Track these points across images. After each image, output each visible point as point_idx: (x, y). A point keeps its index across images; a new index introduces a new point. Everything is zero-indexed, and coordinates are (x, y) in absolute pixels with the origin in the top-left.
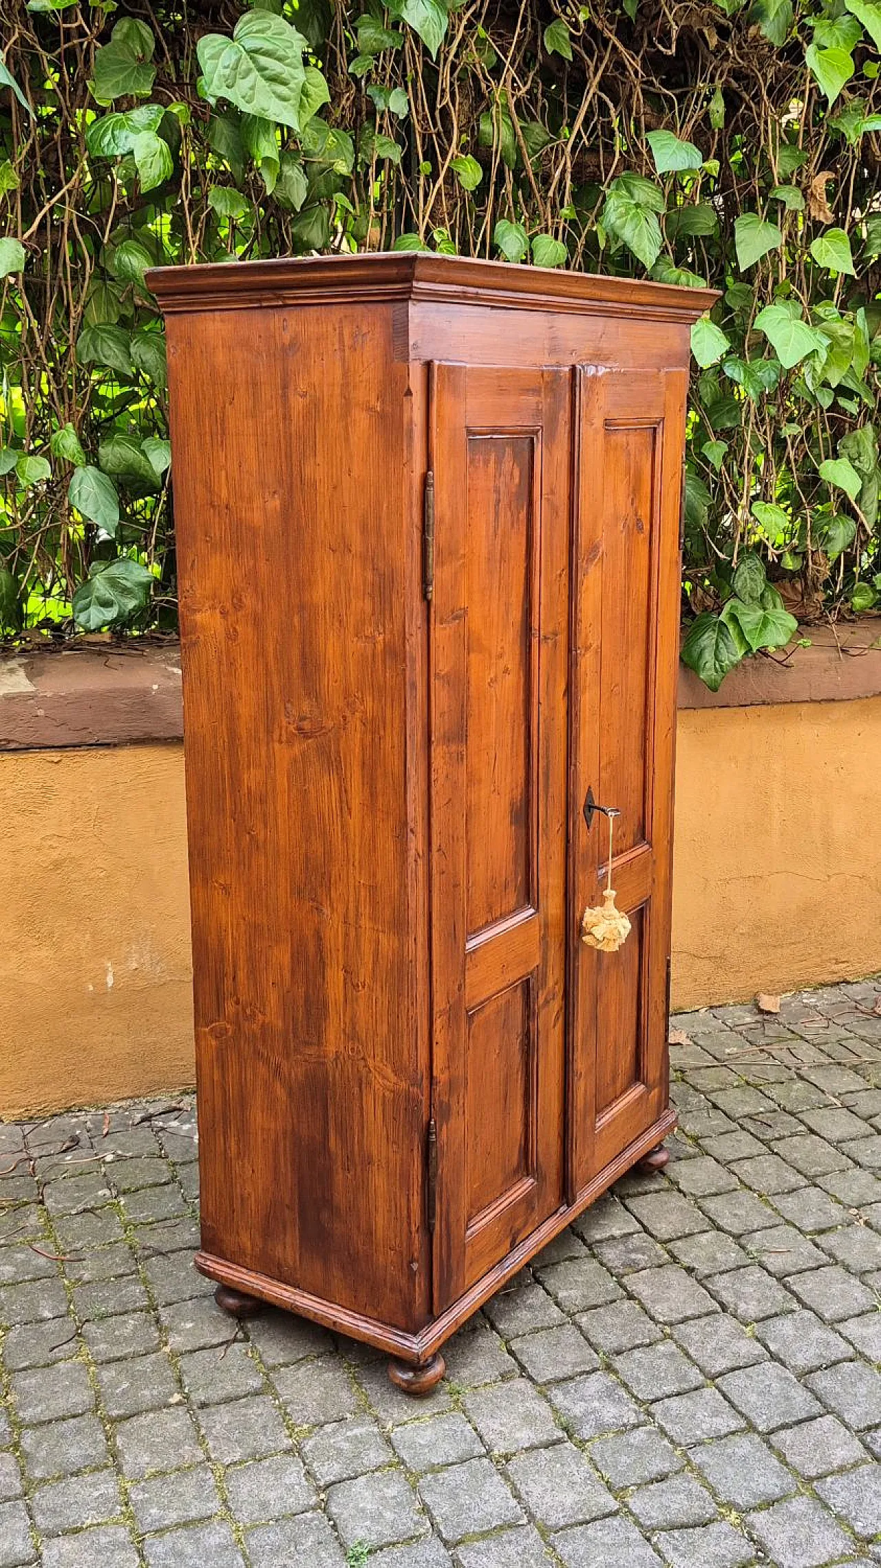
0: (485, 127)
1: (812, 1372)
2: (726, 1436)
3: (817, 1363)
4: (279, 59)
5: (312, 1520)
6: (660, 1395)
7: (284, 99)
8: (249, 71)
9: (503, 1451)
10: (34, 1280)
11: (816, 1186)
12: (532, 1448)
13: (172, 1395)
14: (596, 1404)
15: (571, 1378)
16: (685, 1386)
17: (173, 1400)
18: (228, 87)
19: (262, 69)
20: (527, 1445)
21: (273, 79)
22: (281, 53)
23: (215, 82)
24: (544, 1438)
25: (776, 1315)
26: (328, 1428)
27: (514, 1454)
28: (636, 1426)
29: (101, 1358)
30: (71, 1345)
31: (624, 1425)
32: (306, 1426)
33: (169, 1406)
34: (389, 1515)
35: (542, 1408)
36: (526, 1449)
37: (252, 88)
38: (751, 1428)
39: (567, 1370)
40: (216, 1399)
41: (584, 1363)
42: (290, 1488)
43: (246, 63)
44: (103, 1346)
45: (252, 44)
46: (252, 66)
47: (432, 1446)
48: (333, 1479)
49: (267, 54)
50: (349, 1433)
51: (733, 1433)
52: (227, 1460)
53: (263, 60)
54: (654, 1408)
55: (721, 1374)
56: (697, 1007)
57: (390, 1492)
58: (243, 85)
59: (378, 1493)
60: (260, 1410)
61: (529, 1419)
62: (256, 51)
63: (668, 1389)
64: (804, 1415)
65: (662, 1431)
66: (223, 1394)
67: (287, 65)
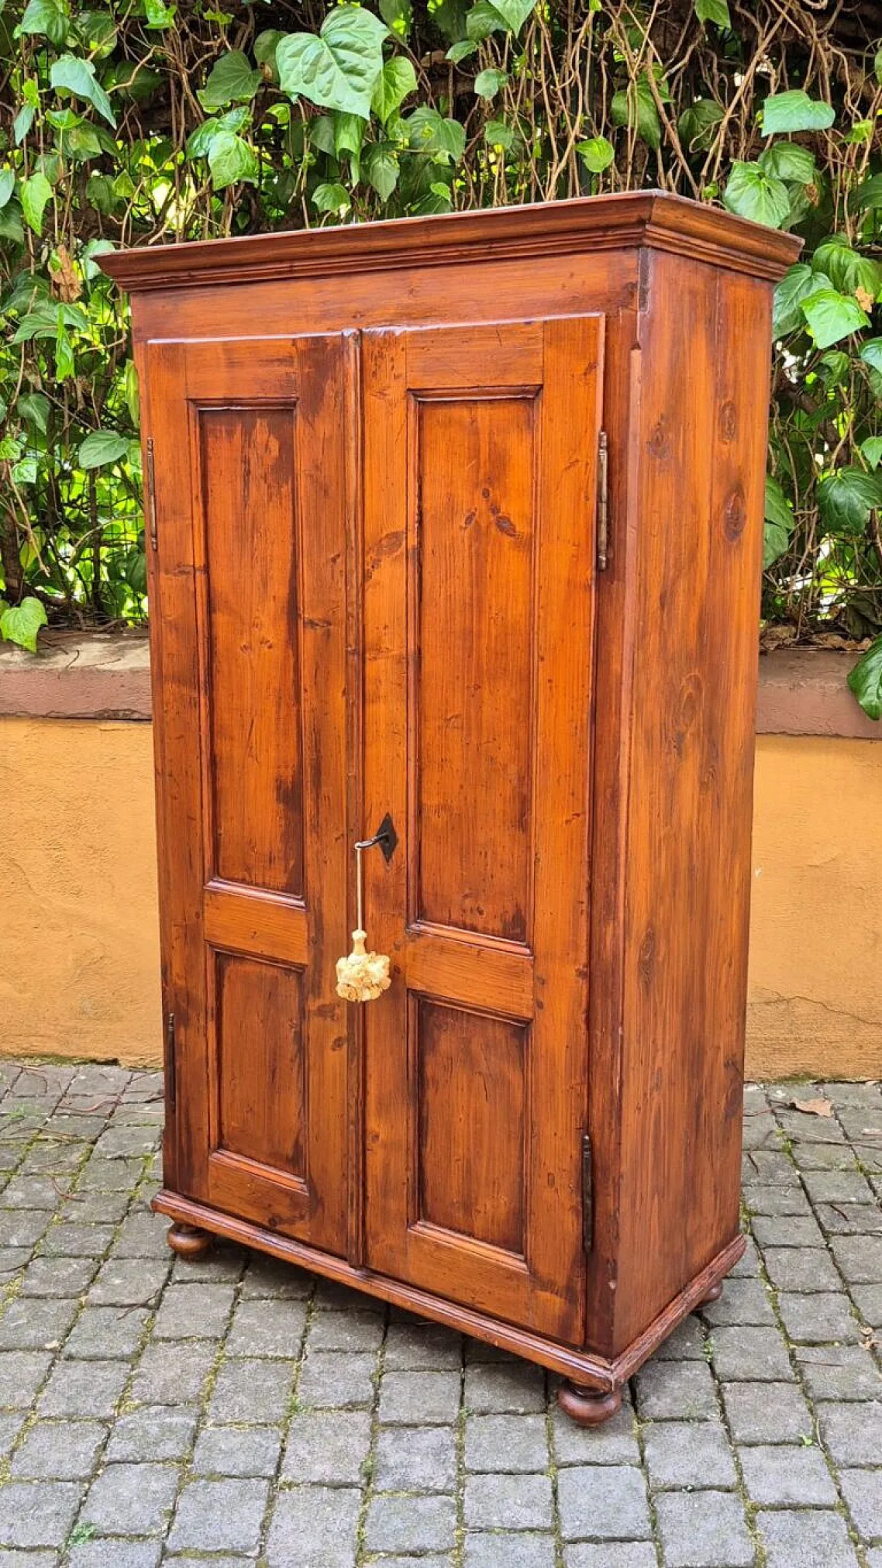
0: (618, 104)
1: (673, 1490)
2: (523, 1531)
3: (683, 1482)
4: (359, 51)
5: (71, 1489)
6: (488, 1468)
7: (360, 90)
8: (329, 66)
9: (290, 1479)
10: (32, 1209)
11: (848, 1293)
12: (321, 1484)
13: (53, 1339)
14: (418, 1459)
15: (415, 1426)
16: (522, 1467)
17: (48, 1346)
18: (306, 82)
19: (341, 62)
20: (316, 1480)
21: (351, 71)
22: (359, 45)
23: (293, 78)
24: (339, 1477)
25: (682, 1419)
26: (153, 1410)
27: (297, 1485)
28: (438, 1493)
29: (25, 1292)
30: (12, 1274)
31: (427, 1489)
32: (137, 1402)
33: (44, 1350)
34: (136, 1507)
35: (359, 1447)
36: (313, 1484)
37: (330, 82)
38: (554, 1531)
39: (416, 1417)
40: (84, 1354)
41: (440, 1414)
42: (75, 1455)
43: (327, 57)
44: (34, 1282)
45: (335, 38)
46: (333, 60)
47: (230, 1453)
48: (118, 1457)
49: (346, 47)
50: (168, 1420)
51: (532, 1530)
52: (45, 1414)
53: (342, 53)
54: (473, 1481)
55: (571, 1465)
56: (863, 1078)
57: (154, 1486)
58: (322, 80)
59: (144, 1484)
60: (113, 1375)
61: (339, 1455)
62: (336, 46)
63: (499, 1465)
64: (623, 1534)
65: (460, 1507)
66: (93, 1351)
67: (366, 56)
